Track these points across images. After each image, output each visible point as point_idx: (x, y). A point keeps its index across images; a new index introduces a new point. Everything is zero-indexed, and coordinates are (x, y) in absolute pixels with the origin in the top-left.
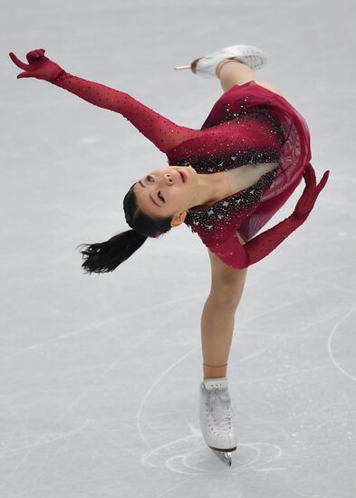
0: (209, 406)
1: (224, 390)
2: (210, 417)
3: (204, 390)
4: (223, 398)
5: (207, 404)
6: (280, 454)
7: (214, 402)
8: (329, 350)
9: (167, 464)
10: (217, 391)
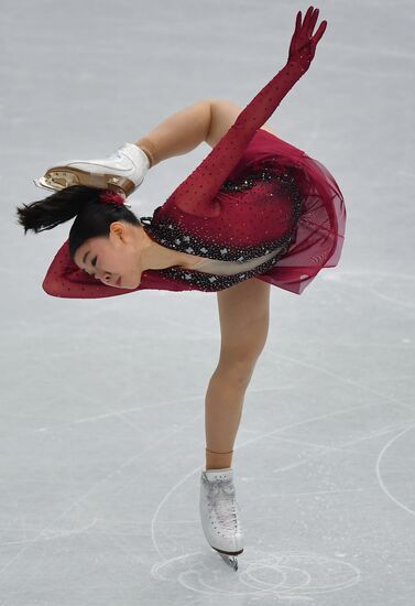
0: (211, 500)
1: (229, 482)
2: (213, 513)
3: (205, 481)
4: (228, 490)
5: (209, 498)
6: (309, 581)
7: (217, 496)
8: (378, 471)
9: (180, 579)
10: (220, 484)
